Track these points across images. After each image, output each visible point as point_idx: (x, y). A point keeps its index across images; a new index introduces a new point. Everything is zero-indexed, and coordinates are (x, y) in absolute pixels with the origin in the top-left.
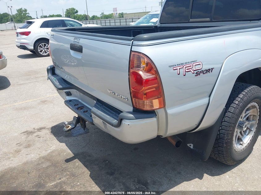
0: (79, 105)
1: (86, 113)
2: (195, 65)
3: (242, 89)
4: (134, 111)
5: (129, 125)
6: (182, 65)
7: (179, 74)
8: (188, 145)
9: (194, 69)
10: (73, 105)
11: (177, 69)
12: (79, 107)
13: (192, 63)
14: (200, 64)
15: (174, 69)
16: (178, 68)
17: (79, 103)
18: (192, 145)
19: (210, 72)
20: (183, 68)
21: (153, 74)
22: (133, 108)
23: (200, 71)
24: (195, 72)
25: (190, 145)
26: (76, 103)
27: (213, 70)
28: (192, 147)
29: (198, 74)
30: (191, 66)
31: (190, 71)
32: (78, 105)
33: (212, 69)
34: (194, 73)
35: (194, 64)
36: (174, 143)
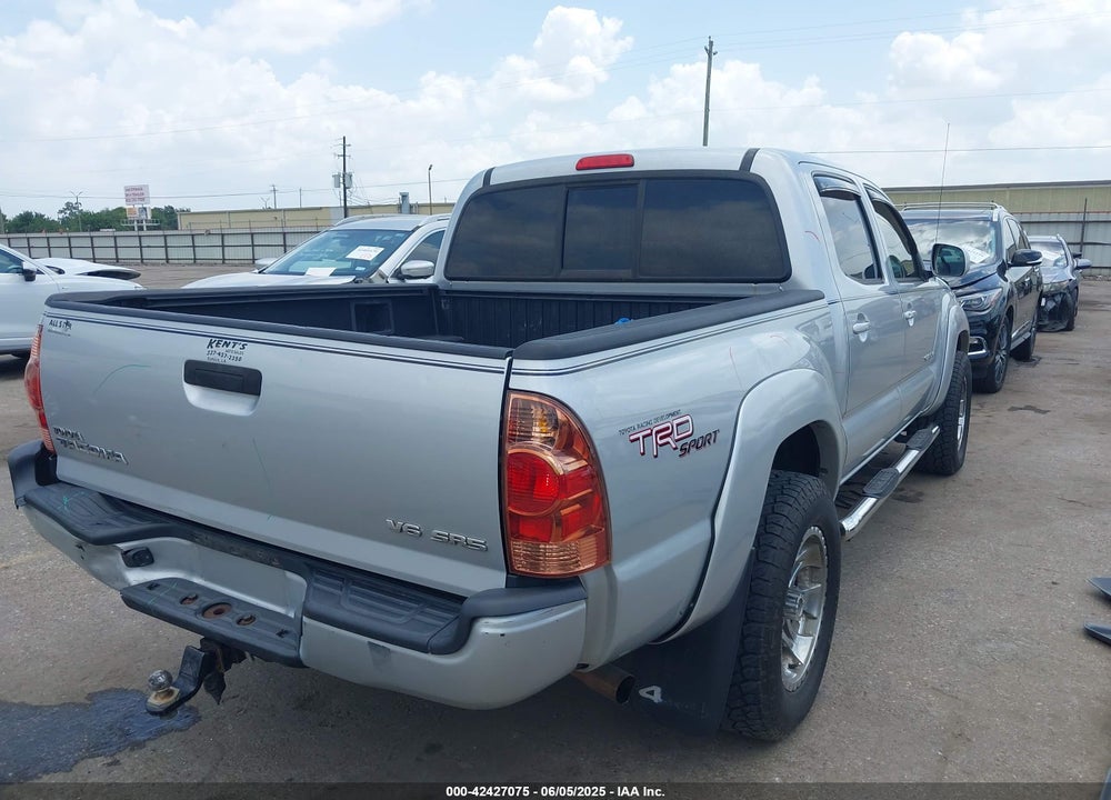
0: (203, 598)
1: (250, 627)
2: (678, 425)
3: (779, 487)
4: (508, 584)
5: (502, 635)
6: (649, 426)
7: (643, 454)
8: (643, 693)
9: (677, 438)
10: (173, 599)
11: (638, 439)
12: (205, 605)
13: (671, 418)
14: (688, 421)
15: (632, 438)
16: (640, 435)
17: (199, 592)
18: (657, 690)
19: (712, 441)
20: (651, 434)
21: (579, 458)
22: (508, 573)
23: (688, 440)
24: (679, 444)
25: (652, 693)
26: (185, 593)
27: (718, 435)
28: (657, 698)
29: (685, 451)
30: (668, 428)
31: (668, 443)
32: (196, 598)
33: (715, 432)
34: (676, 448)
35: (676, 422)
36: (610, 688)
